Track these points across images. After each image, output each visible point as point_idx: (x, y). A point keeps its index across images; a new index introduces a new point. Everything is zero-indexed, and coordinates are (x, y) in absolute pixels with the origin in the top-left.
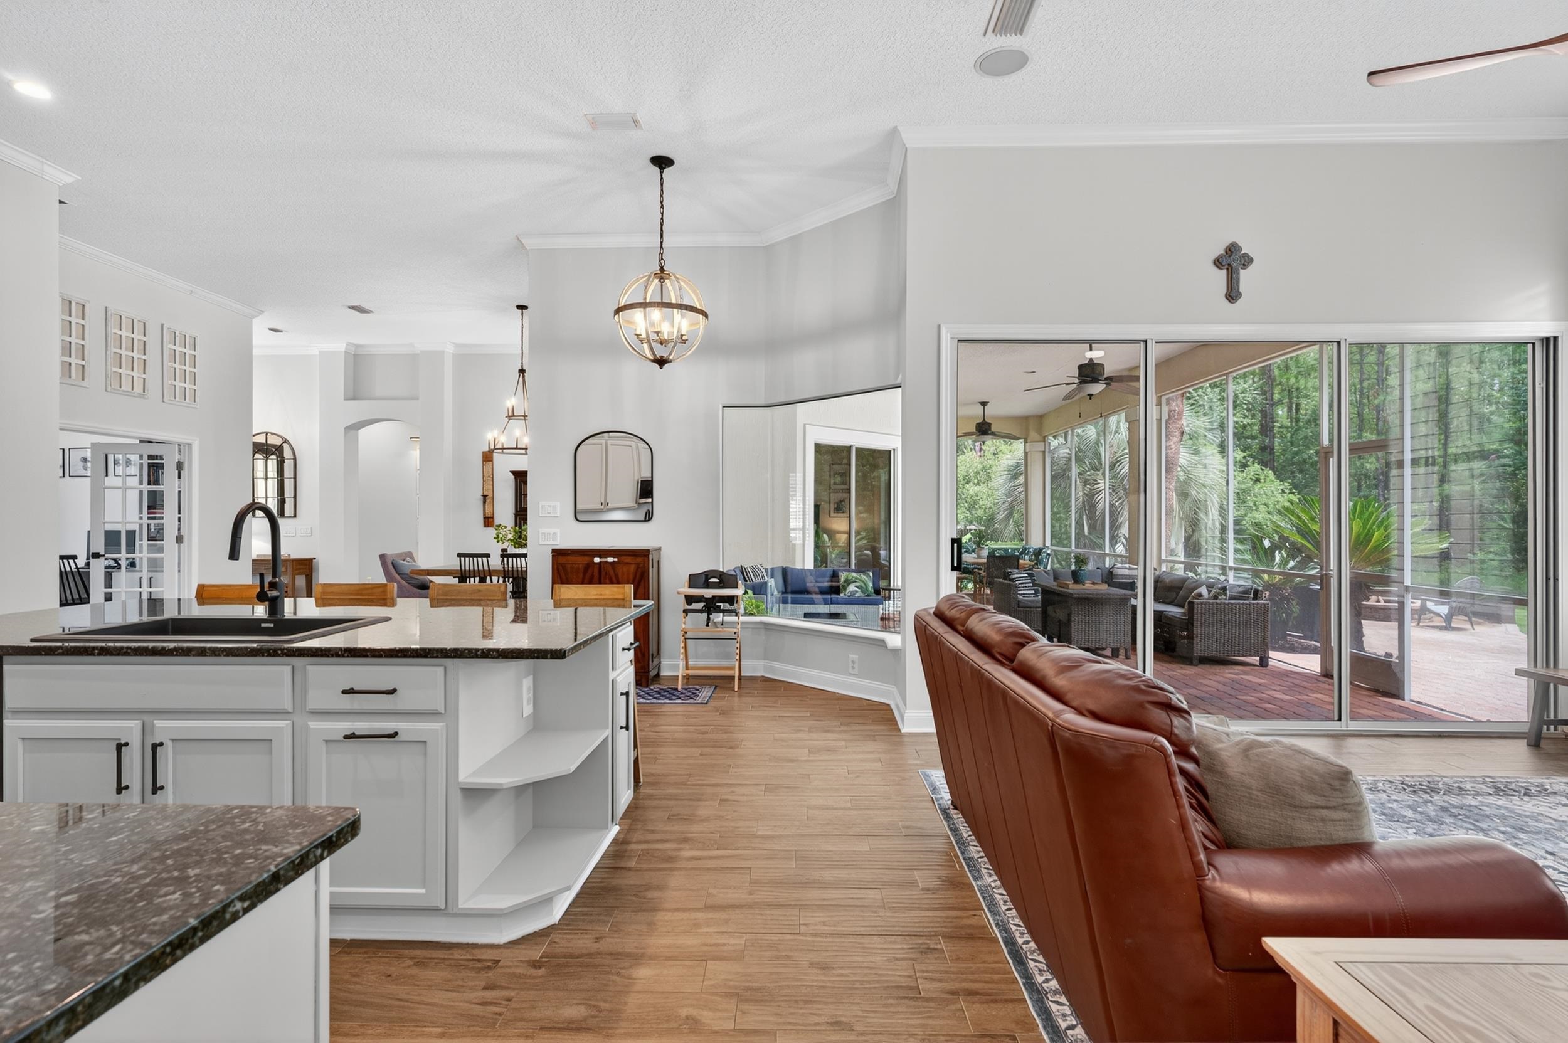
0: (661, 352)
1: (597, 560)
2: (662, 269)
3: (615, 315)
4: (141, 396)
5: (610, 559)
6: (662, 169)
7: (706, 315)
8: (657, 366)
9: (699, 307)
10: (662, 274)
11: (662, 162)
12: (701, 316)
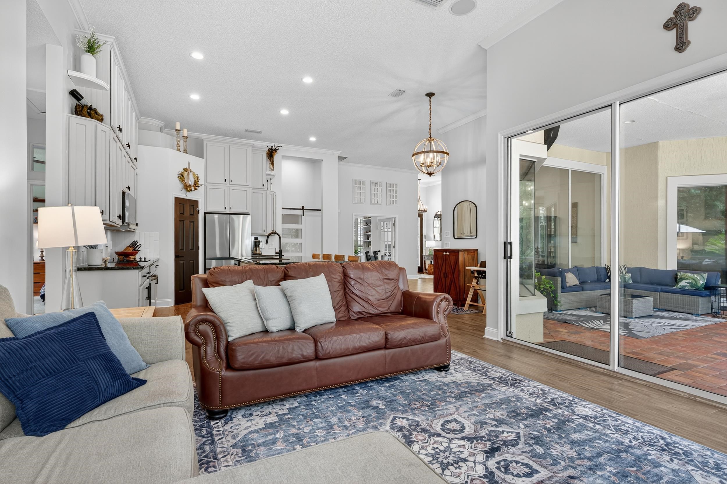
0: (430, 170)
1: (444, 253)
2: (430, 137)
3: (412, 157)
4: (380, 204)
5: (448, 253)
6: (430, 98)
7: (448, 154)
8: (428, 176)
9: (445, 151)
10: (430, 139)
11: (430, 95)
12: (446, 155)
